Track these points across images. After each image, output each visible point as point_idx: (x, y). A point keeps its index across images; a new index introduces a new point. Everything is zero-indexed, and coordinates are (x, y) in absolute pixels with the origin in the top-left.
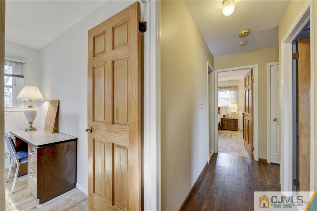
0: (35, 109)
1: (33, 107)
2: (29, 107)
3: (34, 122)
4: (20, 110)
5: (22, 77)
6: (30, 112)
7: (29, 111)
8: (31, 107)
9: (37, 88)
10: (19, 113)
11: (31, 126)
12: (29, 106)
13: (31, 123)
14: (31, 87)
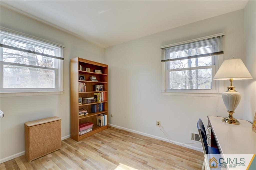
0: (237, 92)
1: (234, 89)
2: (229, 90)
3: (235, 111)
4: (219, 93)
5: (222, 52)
6: (230, 97)
7: (229, 95)
8: (232, 89)
9: (240, 61)
10: (218, 96)
11: (231, 116)
12: (229, 88)
13: (231, 112)
14: (232, 61)
